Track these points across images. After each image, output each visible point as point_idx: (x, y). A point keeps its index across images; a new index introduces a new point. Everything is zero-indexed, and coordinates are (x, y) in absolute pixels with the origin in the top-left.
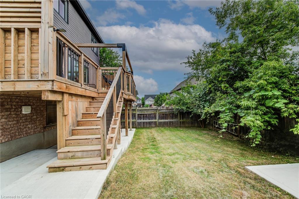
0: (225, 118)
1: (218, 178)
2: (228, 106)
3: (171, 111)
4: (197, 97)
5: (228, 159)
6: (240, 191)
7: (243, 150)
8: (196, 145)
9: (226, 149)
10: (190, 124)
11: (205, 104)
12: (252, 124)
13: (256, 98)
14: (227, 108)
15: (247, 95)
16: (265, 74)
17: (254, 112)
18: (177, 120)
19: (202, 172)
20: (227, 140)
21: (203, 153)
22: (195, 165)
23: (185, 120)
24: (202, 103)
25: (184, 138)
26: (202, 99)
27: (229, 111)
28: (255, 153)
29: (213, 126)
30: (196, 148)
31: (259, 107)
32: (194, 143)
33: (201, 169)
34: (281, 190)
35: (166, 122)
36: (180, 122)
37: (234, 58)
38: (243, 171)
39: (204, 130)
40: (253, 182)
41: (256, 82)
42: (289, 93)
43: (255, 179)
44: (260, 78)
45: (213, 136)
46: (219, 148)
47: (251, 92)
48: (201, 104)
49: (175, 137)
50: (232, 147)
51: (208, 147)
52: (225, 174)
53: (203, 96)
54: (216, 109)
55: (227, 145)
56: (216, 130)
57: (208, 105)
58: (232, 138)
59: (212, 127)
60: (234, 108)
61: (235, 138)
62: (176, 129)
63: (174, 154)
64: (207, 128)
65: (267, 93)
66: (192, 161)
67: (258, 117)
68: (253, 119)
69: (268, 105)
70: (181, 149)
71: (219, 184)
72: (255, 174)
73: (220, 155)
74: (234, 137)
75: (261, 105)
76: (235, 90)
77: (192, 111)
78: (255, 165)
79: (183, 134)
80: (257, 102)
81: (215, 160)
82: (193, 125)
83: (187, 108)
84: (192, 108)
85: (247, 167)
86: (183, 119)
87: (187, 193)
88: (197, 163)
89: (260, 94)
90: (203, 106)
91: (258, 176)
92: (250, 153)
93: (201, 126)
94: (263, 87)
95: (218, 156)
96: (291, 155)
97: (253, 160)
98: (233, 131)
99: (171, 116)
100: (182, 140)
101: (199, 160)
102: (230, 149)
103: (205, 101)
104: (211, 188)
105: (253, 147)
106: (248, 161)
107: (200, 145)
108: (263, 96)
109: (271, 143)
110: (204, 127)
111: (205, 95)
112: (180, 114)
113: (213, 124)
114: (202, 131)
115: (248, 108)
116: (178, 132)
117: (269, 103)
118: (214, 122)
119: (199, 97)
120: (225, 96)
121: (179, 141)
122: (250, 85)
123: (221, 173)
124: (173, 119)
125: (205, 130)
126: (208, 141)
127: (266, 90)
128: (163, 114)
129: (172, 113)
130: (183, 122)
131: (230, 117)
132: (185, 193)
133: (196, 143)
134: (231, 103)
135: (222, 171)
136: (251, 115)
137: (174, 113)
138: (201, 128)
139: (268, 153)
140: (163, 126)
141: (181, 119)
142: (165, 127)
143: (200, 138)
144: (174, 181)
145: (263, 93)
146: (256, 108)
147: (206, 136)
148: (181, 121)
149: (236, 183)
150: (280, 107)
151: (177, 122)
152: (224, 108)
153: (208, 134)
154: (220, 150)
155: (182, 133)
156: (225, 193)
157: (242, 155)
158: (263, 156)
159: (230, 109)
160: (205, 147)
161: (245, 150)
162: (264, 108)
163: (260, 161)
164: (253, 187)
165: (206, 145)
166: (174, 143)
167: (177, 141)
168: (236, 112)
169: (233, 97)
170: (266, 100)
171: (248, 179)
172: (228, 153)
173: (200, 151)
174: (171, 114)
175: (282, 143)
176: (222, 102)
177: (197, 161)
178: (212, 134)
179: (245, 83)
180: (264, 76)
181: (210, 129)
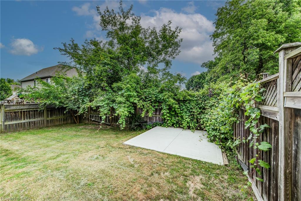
0: (104, 112)
1: (111, 156)
2: (107, 101)
3: (33, 107)
4: (76, 92)
5: (110, 143)
6: (126, 157)
7: (116, 134)
8: (78, 141)
9: (105, 136)
10: (62, 122)
11: (85, 99)
12: (122, 113)
13: (125, 96)
14: (106, 103)
15: (120, 93)
16: (130, 80)
17: (124, 106)
18: (42, 119)
19: (97, 158)
20: (103, 130)
21: (89, 145)
22: (89, 155)
23: (54, 117)
24: (81, 97)
25: (60, 138)
26: (82, 94)
27: (106, 106)
28: (123, 134)
29: (89, 120)
30: (80, 143)
31: (126, 102)
32: (74, 140)
33: (96, 156)
34: (141, 148)
35: (21, 123)
36: (48, 121)
37: (113, 63)
38: (122, 146)
39: (79, 125)
40: (129, 150)
41: (126, 85)
42: (140, 93)
43: (130, 148)
44: (128, 83)
45: (91, 129)
46: (100, 137)
47: (123, 91)
48: (80, 99)
49: (46, 140)
50: (109, 134)
51: (90, 139)
52: (114, 152)
53: (83, 91)
54: (98, 104)
55: (105, 134)
56: (92, 123)
57: (88, 100)
58: (107, 127)
59: (87, 122)
60: (111, 103)
61: (109, 127)
62: (41, 130)
63: (58, 156)
64: (82, 123)
65: (131, 93)
66: (84, 154)
67: (126, 109)
68: (123, 110)
69: (131, 101)
70: (63, 149)
71: (114, 159)
72: (129, 145)
73: (103, 142)
74: (107, 126)
75: (128, 101)
76: (112, 89)
77: (67, 107)
78: (127, 140)
79: (56, 134)
80: (125, 99)
81: (102, 147)
82: (65, 122)
83: (60, 102)
84: (67, 104)
85: (124, 143)
86: (51, 116)
87: (96, 175)
88: (90, 154)
89: (127, 93)
90: (82, 100)
91: (130, 146)
92: (121, 135)
93: (76, 122)
94: (129, 90)
95: (103, 143)
96: (139, 130)
97: (124, 138)
98: (107, 122)
99: (32, 114)
100: (58, 140)
101: (90, 151)
102: (108, 136)
103: (85, 96)
104: (110, 163)
105: (122, 130)
106: (122, 140)
107: (82, 139)
108: (129, 95)
109: (130, 125)
110: (80, 123)
111: (85, 90)
112: (48, 111)
113: (88, 118)
114: (78, 127)
115: (120, 103)
116: (46, 133)
117: (132, 100)
118: (91, 116)
119: (78, 91)
120: (104, 92)
121: (54, 142)
122: (122, 87)
123: (111, 152)
124: (35, 118)
125: (81, 125)
126: (88, 134)
127: (130, 91)
128: (15, 113)
129: (34, 111)
130: (52, 121)
131: (108, 110)
132: (94, 176)
133: (76, 139)
134: (109, 99)
135: (111, 151)
136: (122, 108)
137: (37, 111)
138: (76, 123)
139: (129, 132)
140: (14, 131)
141: (48, 117)
142: (19, 131)
143: (79, 133)
144: (80, 174)
145: (129, 93)
146: (125, 103)
147: (84, 130)
148: (48, 119)
149: (122, 154)
150: (136, 103)
151: (42, 122)
152: (104, 103)
153: (86, 129)
154: (101, 139)
155: (53, 134)
156: (120, 162)
157: (117, 137)
158: (128, 134)
159: (108, 104)
160: (87, 140)
161: (117, 134)
162: (128, 103)
163: (128, 137)
164: (131, 152)
165: (88, 138)
166: (47, 146)
167: (50, 143)
168: (111, 106)
169: (110, 94)
170: (130, 97)
171: (127, 150)
172: (108, 139)
173: (85, 144)
174: (31, 111)
175: (136, 124)
176: (102, 98)
177: (89, 152)
178: (89, 128)
179: (119, 84)
180: (130, 82)
181: (86, 124)
